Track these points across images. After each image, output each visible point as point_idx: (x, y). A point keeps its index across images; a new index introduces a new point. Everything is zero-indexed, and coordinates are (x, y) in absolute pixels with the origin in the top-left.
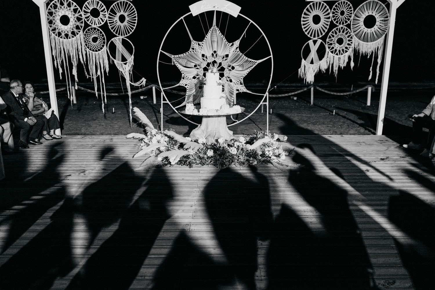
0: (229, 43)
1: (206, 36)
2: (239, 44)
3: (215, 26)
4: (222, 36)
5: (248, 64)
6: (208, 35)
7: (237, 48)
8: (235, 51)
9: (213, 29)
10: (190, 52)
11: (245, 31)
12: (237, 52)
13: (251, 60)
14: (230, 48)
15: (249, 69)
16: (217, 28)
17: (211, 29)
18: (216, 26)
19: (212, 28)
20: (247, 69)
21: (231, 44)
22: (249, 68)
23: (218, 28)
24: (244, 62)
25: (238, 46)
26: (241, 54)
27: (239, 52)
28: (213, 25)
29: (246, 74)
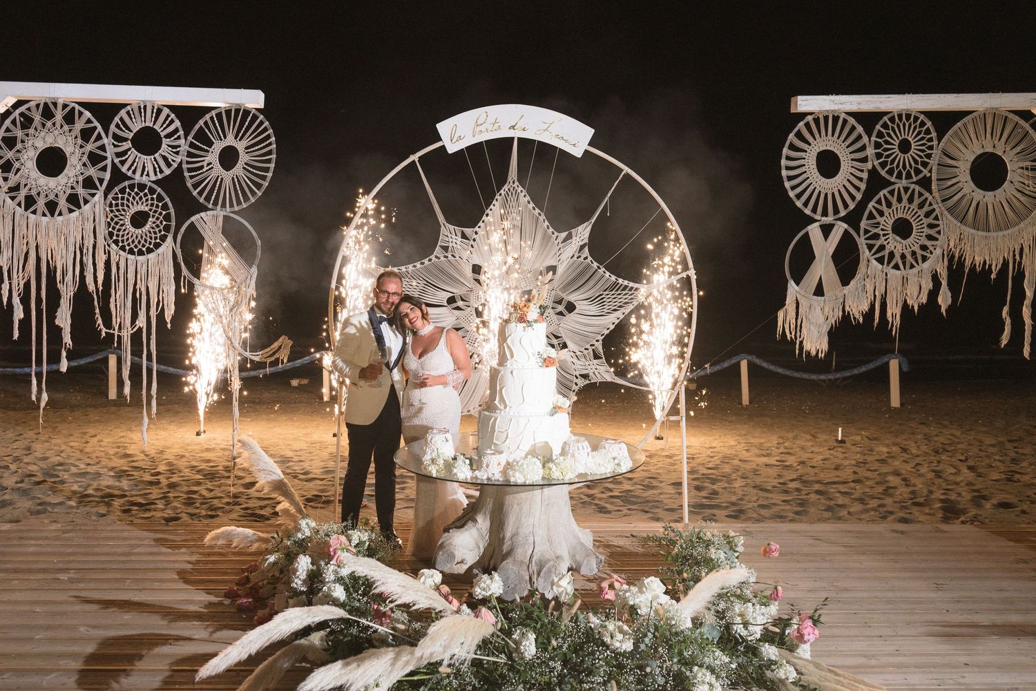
0: (556, 234)
1: (488, 211)
2: (587, 235)
3: (514, 183)
4: (537, 211)
5: (619, 294)
6: (492, 207)
7: (582, 247)
8: (576, 256)
9: (509, 189)
10: (436, 257)
11: (607, 199)
12: (581, 259)
13: (626, 282)
14: (560, 245)
15: (622, 310)
16: (521, 188)
17: (502, 191)
18: (517, 183)
19: (506, 187)
20: (615, 310)
21: (564, 235)
22: (620, 307)
23: (524, 188)
24: (605, 291)
25: (586, 241)
26: (595, 264)
27: (590, 258)
28: (510, 179)
29: (612, 327)
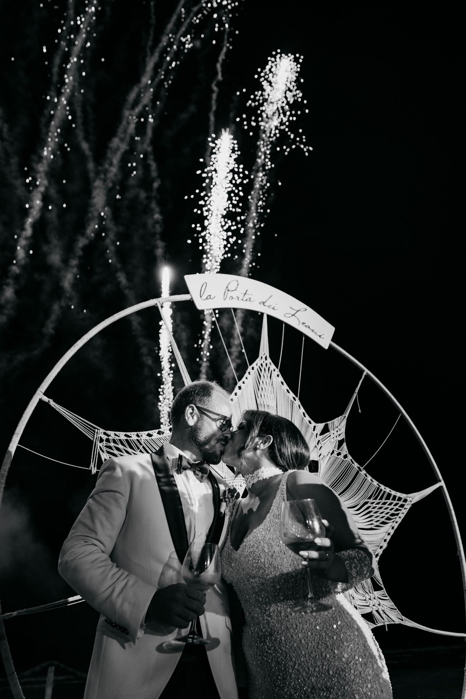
0: (313, 424)
1: (240, 383)
2: (343, 430)
3: (266, 359)
4: (292, 395)
5: (384, 504)
6: (244, 379)
7: (340, 443)
8: (336, 453)
9: (262, 365)
11: (355, 395)
12: (341, 457)
13: (388, 490)
14: (320, 438)
15: (390, 524)
16: (273, 367)
17: (254, 365)
18: (269, 360)
19: (258, 361)
20: (384, 523)
21: (320, 426)
22: (388, 519)
23: (277, 366)
24: (370, 498)
25: (343, 436)
26: (356, 465)
27: (350, 457)
28: (261, 354)
29: (385, 545)
